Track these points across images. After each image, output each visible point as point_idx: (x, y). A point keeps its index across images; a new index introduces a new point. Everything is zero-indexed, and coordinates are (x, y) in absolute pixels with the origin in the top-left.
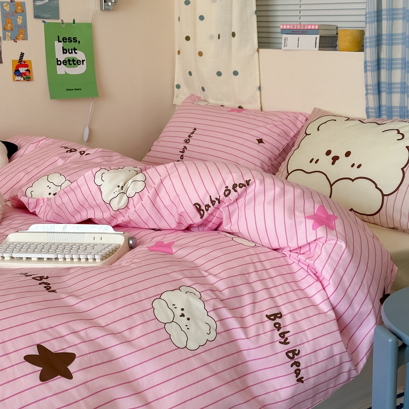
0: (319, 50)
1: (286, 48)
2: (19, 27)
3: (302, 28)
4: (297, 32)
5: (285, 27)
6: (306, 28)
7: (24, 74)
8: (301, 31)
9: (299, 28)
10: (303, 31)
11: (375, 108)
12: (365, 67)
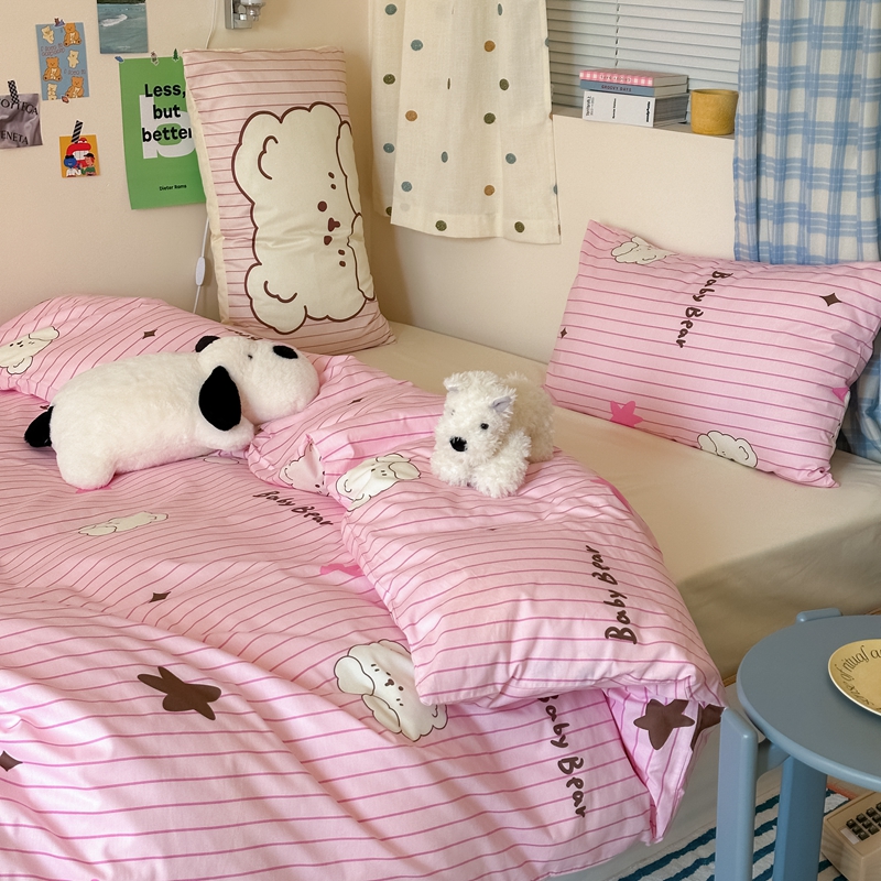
0: (655, 126)
1: (589, 117)
2: (73, 72)
3: (622, 82)
5: (588, 76)
6: (629, 82)
7: (83, 162)
8: (620, 86)
9: (615, 81)
10: (623, 87)
11: (749, 248)
12: (736, 169)
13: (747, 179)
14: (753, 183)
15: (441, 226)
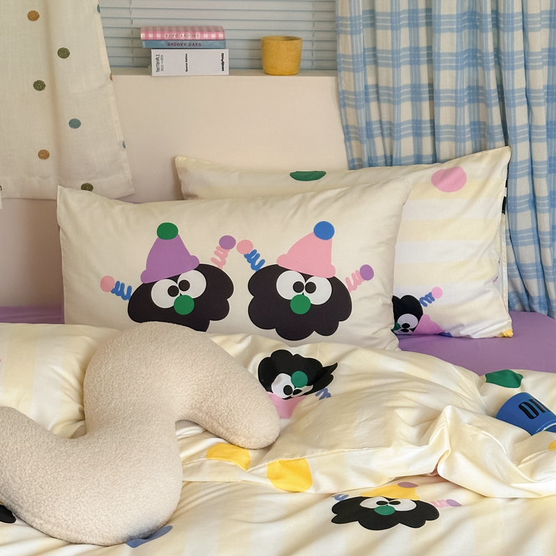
0: (230, 74)
1: (161, 73)
3: (189, 38)
4: (178, 44)
5: (151, 36)
6: (197, 38)
8: (188, 42)
9: (183, 38)
10: (192, 42)
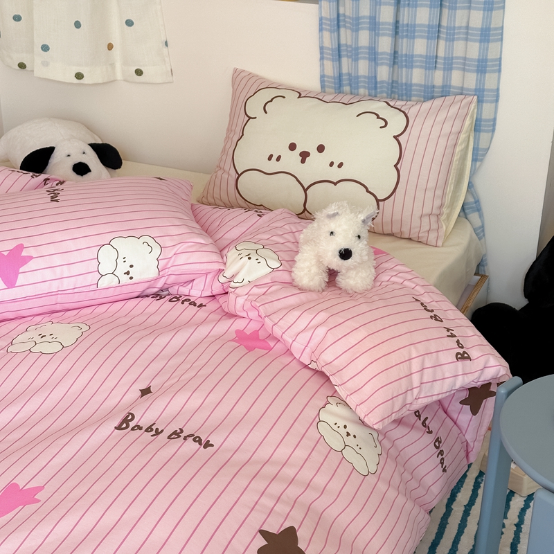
11: (334, 78)
12: (321, 25)
13: (331, 31)
14: (336, 34)
15: (79, 76)
